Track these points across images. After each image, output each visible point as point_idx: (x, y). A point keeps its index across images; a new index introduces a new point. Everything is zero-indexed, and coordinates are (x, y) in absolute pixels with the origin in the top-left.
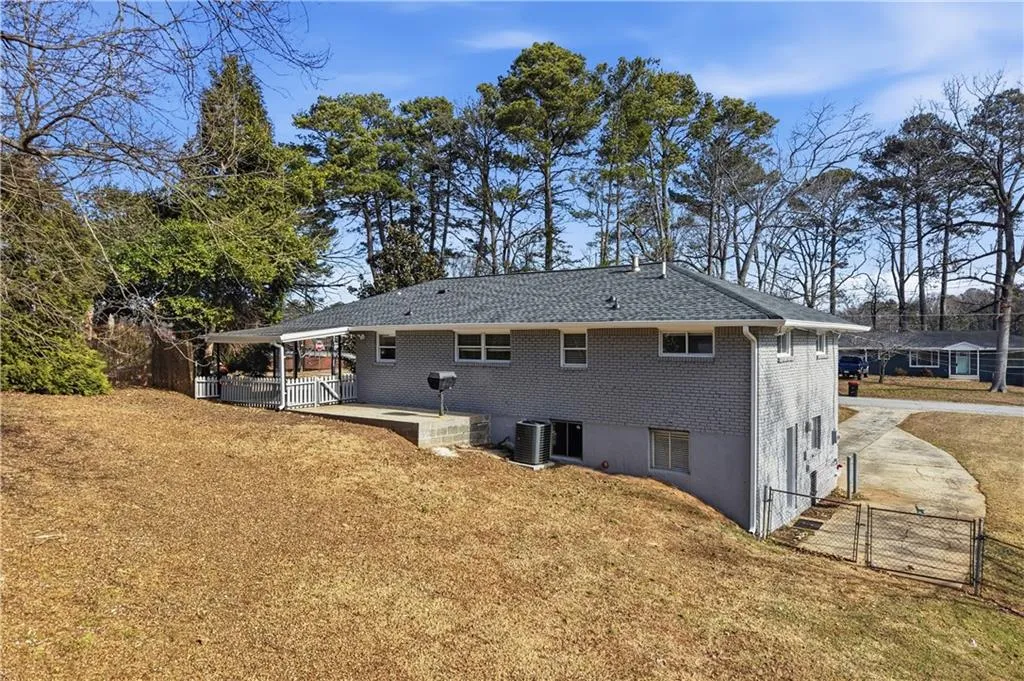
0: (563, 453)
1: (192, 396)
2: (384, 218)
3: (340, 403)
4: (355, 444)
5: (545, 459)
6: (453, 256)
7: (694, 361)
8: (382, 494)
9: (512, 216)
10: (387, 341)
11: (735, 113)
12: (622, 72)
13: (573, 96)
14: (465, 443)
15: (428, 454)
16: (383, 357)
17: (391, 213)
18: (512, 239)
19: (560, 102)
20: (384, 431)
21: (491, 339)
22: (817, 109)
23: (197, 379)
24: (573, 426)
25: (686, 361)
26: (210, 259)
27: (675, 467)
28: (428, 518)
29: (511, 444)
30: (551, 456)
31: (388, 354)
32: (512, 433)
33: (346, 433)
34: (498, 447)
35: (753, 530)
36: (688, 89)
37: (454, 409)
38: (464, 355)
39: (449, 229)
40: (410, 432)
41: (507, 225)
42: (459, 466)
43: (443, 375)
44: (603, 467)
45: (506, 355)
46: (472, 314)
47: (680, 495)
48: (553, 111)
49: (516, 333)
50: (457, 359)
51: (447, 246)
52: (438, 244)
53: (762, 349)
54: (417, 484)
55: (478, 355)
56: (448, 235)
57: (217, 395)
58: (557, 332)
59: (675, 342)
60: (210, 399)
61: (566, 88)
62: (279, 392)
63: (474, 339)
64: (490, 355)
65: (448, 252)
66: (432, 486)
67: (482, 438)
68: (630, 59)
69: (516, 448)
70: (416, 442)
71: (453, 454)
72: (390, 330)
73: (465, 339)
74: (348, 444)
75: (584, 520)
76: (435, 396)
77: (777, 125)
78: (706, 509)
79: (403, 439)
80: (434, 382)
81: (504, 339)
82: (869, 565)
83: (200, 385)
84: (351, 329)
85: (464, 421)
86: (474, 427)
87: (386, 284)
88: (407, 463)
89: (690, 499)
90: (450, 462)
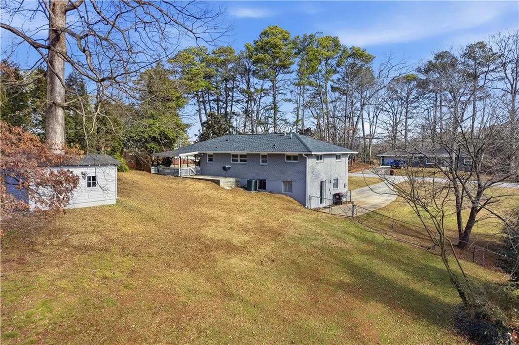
0: (261, 189)
1: (150, 173)
2: (205, 99)
3: (196, 175)
4: (203, 185)
5: (255, 190)
6: (236, 115)
7: (294, 163)
8: (210, 196)
9: (260, 99)
10: (210, 156)
11: (357, 54)
12: (305, 40)
13: (283, 52)
14: (233, 186)
15: (223, 188)
16: (209, 161)
17: (208, 96)
18: (260, 108)
19: (277, 55)
20: (210, 182)
21: (241, 156)
22: (388, 54)
23: (152, 167)
24: (263, 181)
25: (292, 163)
26: (158, 131)
27: (289, 191)
28: (222, 201)
29: (246, 186)
30: (257, 189)
31: (210, 160)
32: (246, 183)
33: (200, 182)
34: (243, 187)
35: (306, 207)
36: (336, 43)
37: (231, 176)
38: (233, 160)
39: (234, 103)
40: (218, 182)
41: (258, 103)
42: (231, 191)
43: (227, 166)
44: (271, 192)
45: (245, 161)
46: (236, 149)
47: (289, 198)
48: (275, 58)
49: (248, 154)
50: (231, 162)
51: (233, 111)
52: (229, 109)
53: (309, 160)
54: (219, 194)
55: (237, 161)
56: (233, 106)
57: (158, 173)
58: (259, 154)
59: (289, 157)
60: (156, 174)
61: (280, 49)
62: (178, 172)
63: (236, 156)
64: (241, 161)
65: (234, 113)
66: (223, 195)
67: (238, 185)
68: (308, 34)
69: (248, 187)
70: (219, 185)
71: (230, 188)
72: (211, 153)
73: (234, 156)
74: (201, 185)
75: (261, 202)
76: (225, 173)
77: (375, 58)
78: (294, 201)
79: (215, 184)
80: (224, 169)
81: (244, 156)
82: (332, 214)
83: (153, 169)
84: (200, 152)
85: (233, 180)
86: (236, 181)
87: (208, 133)
88: (217, 190)
89: (292, 199)
90: (228, 190)
